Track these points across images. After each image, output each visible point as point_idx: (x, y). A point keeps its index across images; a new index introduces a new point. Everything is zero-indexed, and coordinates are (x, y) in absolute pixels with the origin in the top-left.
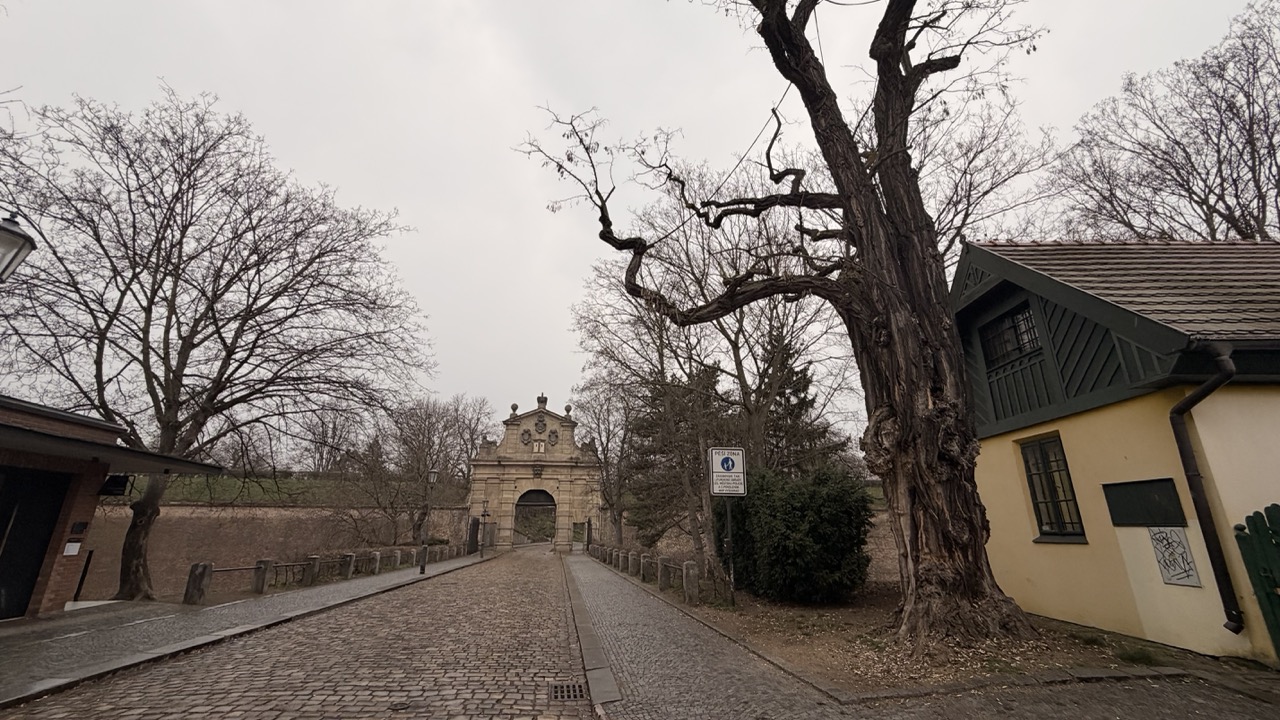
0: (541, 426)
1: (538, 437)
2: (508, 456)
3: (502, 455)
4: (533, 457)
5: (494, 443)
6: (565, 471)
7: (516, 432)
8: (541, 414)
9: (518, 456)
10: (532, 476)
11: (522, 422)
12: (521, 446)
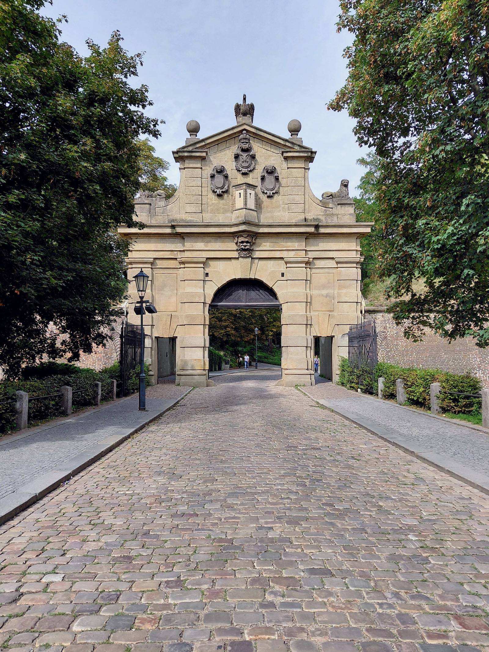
0: (246, 159)
1: (241, 180)
2: (188, 218)
3: (178, 216)
4: (235, 217)
6: (295, 243)
7: (199, 171)
9: (208, 218)
10: (235, 254)
11: (209, 154)
12: (211, 199)
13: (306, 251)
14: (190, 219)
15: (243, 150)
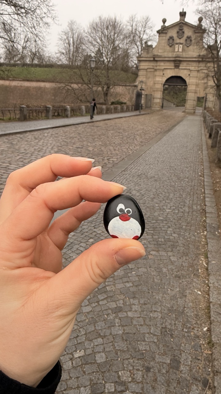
0: (181, 33)
1: (178, 41)
2: (159, 54)
3: (156, 54)
4: (175, 55)
5: (151, 46)
6: (194, 64)
7: (164, 38)
8: (181, 25)
9: (166, 54)
10: (173, 67)
11: (168, 31)
12: (167, 48)
13: (198, 67)
15: (180, 30)
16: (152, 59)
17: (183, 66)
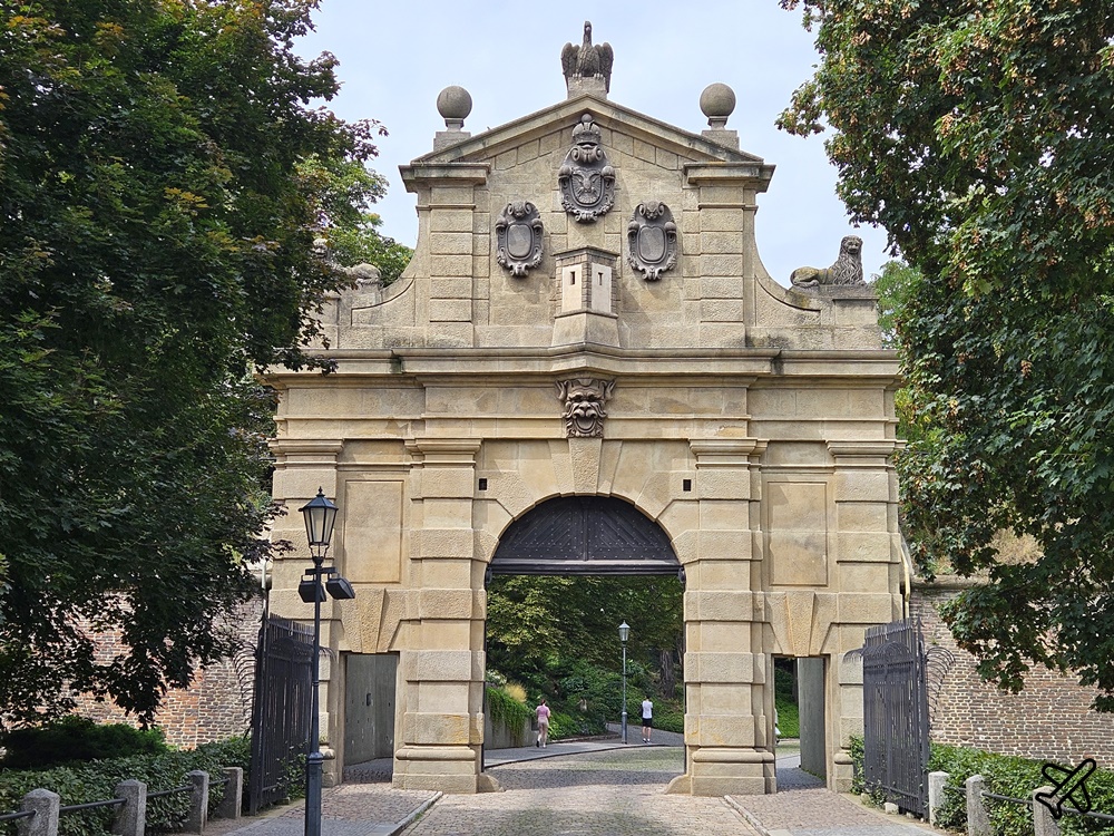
0: (589, 185)
1: (575, 240)
6: (718, 402)
7: (466, 219)
8: (586, 128)
9: (486, 334)
10: (560, 431)
11: (494, 172)
12: (498, 287)
13: (749, 421)
14: (442, 337)
15: (583, 163)
16: (384, 369)
17: (631, 415)
